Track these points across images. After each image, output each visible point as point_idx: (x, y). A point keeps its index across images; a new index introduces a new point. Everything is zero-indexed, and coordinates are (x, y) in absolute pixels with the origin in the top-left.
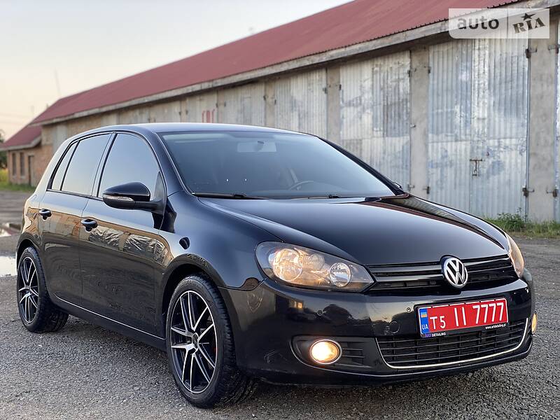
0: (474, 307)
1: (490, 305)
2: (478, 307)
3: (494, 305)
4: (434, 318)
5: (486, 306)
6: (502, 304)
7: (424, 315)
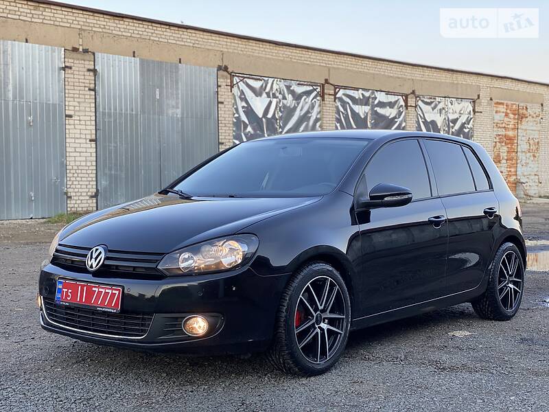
0: (94, 289)
1: (107, 291)
2: (97, 289)
3: (110, 291)
4: (65, 290)
5: (103, 291)
6: (117, 292)
7: (60, 287)
